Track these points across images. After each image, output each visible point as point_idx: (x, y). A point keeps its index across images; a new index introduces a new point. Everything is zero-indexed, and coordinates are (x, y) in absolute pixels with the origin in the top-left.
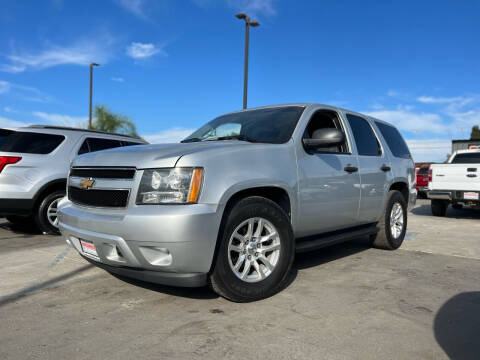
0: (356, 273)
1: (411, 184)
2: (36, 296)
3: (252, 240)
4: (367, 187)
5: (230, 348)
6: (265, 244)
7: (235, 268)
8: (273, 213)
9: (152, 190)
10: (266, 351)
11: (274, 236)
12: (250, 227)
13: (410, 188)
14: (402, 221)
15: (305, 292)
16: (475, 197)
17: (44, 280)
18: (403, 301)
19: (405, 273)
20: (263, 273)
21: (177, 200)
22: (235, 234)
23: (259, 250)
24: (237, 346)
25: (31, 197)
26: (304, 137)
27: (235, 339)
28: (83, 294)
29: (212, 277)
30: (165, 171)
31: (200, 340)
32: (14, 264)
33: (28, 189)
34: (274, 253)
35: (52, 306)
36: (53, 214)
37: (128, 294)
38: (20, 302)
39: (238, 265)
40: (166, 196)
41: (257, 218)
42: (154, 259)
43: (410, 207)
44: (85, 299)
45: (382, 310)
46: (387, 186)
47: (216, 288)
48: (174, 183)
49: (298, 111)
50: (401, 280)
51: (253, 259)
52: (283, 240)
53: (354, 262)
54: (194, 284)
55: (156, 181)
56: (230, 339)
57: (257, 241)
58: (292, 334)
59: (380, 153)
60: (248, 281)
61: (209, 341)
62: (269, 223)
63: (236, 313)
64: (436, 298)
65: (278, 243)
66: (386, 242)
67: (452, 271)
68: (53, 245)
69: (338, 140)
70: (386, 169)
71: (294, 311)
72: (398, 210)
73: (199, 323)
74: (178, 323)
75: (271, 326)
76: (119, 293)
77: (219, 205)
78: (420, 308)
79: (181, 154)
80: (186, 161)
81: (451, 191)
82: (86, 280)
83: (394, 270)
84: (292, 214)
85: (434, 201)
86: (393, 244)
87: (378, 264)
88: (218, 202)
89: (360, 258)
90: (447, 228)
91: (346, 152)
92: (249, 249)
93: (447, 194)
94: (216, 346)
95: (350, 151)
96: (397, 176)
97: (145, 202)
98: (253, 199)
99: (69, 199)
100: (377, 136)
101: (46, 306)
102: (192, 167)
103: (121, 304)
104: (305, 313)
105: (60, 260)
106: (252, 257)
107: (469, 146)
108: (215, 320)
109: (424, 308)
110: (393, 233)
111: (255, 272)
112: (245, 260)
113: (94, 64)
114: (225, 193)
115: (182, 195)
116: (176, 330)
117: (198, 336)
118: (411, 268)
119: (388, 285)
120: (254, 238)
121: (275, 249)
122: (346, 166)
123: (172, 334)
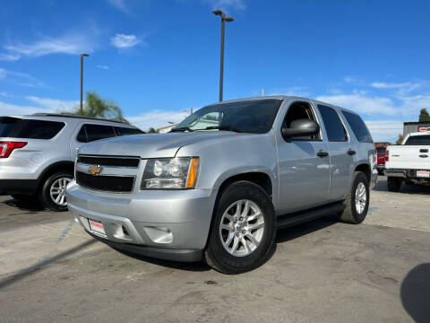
0: (328, 246)
1: (372, 165)
3: (240, 220)
5: (228, 317)
6: (251, 222)
7: (226, 244)
8: (258, 196)
9: (154, 176)
10: (258, 319)
11: (259, 216)
12: (238, 207)
13: (372, 169)
14: (365, 198)
15: (285, 264)
16: (426, 175)
17: (55, 254)
18: (371, 272)
19: (370, 246)
20: (249, 249)
21: (177, 186)
22: (225, 215)
23: (246, 228)
24: (233, 315)
25: (36, 178)
26: (283, 127)
27: (231, 308)
28: (91, 268)
29: (206, 253)
30: (166, 160)
31: (200, 309)
32: (25, 240)
33: (33, 170)
34: (259, 231)
35: (65, 278)
36: (56, 193)
37: (131, 267)
38: (37, 275)
39: (228, 241)
40: (168, 183)
41: (244, 200)
42: (156, 238)
43: (372, 185)
44: (93, 272)
45: (354, 280)
46: (353, 167)
47: (209, 262)
48: (174, 170)
49: (276, 104)
50: (366, 254)
51: (241, 236)
52: (266, 219)
53: (324, 236)
54: (191, 259)
55: (158, 169)
56: (226, 308)
57: (244, 220)
58: (280, 304)
59: (346, 139)
60: (237, 255)
61: (208, 310)
62: (253, 203)
63: (228, 284)
64: (400, 269)
65: (263, 222)
66: (352, 217)
67: (411, 244)
68: (57, 221)
69: (313, 130)
70: (351, 153)
71: (278, 282)
72: (361, 188)
73: (198, 292)
74: (179, 294)
75: (260, 296)
76: (123, 266)
77: (214, 190)
78: (387, 278)
79: (180, 146)
80: (184, 152)
81: (406, 170)
82: (91, 254)
83: (361, 243)
84: (273, 195)
85: (389, 178)
86: (357, 219)
87: (347, 237)
88: (212, 187)
89: (329, 232)
90: (402, 203)
91: (318, 139)
92: (237, 227)
93: (402, 172)
94: (215, 314)
95: (322, 138)
96: (361, 159)
97: (148, 187)
98: (241, 183)
99: (77, 183)
100: (344, 124)
101: (61, 278)
102: (190, 157)
103: (126, 276)
104: (288, 284)
105: (66, 235)
106: (240, 234)
107: (419, 127)
108: (211, 291)
109: (391, 279)
110: (357, 209)
111: (242, 247)
112: (234, 237)
113: (85, 55)
114: (218, 179)
115: (181, 181)
116: (178, 300)
117: (198, 305)
118: (375, 240)
119: (357, 257)
120: (242, 217)
121: (259, 227)
122: (318, 152)
123: (175, 304)
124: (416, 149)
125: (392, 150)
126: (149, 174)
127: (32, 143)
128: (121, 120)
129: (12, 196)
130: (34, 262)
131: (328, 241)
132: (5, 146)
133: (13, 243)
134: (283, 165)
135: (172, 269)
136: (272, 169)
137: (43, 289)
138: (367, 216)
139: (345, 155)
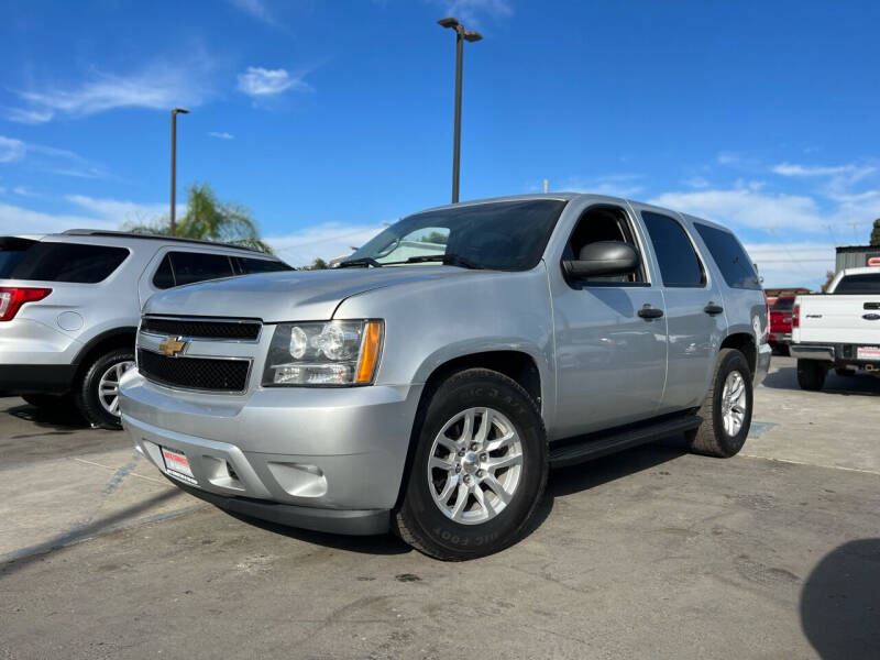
0: (659, 503)
1: (759, 336)
2: (81, 549)
3: (471, 449)
4: (680, 340)
6: (495, 454)
7: (440, 500)
8: (509, 399)
9: (290, 359)
11: (512, 441)
12: (468, 423)
13: (758, 342)
14: (743, 404)
15: (567, 541)
17: (96, 518)
18: (743, 557)
19: (748, 502)
20: (491, 507)
21: (337, 379)
22: (440, 438)
23: (485, 466)
24: (445, 646)
25: (68, 361)
26: (564, 258)
27: (442, 631)
28: (166, 546)
29: (399, 516)
30: (314, 326)
31: (380, 633)
32: (40, 488)
33: (62, 347)
34: (511, 471)
35: (112, 567)
36: (110, 392)
37: (249, 546)
38: (55, 561)
39: (446, 493)
40: (317, 372)
41: (480, 409)
42: (292, 487)
43: (759, 376)
44: (170, 554)
45: (707, 574)
46: (716, 340)
47: (407, 537)
48: (331, 347)
49: (552, 209)
50: (738, 519)
51: (474, 481)
52: (526, 447)
53: (655, 481)
54: (366, 530)
55: (298, 344)
56: (433, 631)
57: (480, 449)
58: (545, 623)
59: (703, 281)
60: (463, 522)
61: (394, 636)
62: (500, 415)
63: (443, 581)
64: (806, 551)
65: (520, 454)
66: (715, 442)
67: (835, 500)
68: (109, 450)
69: (626, 263)
70: (714, 311)
71: (548, 577)
72: (736, 384)
73: (378, 599)
74: (340, 600)
75: (507, 606)
76: (232, 543)
77: (413, 388)
78: (774, 570)
79: (343, 296)
80: (351, 309)
81: (835, 345)
82: (171, 518)
83: (728, 497)
84: (543, 398)
85: (802, 362)
86: (728, 447)
87: (701, 485)
88: (409, 381)
89: (667, 474)
90: (826, 415)
91: (641, 282)
92: (465, 464)
93: (827, 350)
94: (408, 644)
95: (649, 280)
96: (735, 323)
97: (279, 382)
98: (473, 374)
99: (140, 372)
100: (697, 250)
101: (101, 568)
102: (363, 320)
103: (235, 563)
104: (567, 582)
105: (124, 478)
106: (472, 477)
107: (868, 257)
108: (406, 595)
109: (784, 572)
110: (726, 427)
111: (476, 505)
112: (458, 485)
113: (179, 111)
114: (422, 365)
115: (344, 369)
116: (335, 615)
117: (376, 625)
118: (760, 492)
119: (717, 527)
120: (475, 443)
121: (513, 463)
122: (641, 308)
123: (329, 621)
124: (855, 303)
126: (279, 354)
127: (60, 291)
129: (25, 398)
130: (53, 534)
131: (662, 493)
132: (6, 297)
133: (15, 494)
134: (568, 336)
135: (331, 550)
136: (541, 346)
137: (62, 590)
138: (747, 440)
139: (700, 315)
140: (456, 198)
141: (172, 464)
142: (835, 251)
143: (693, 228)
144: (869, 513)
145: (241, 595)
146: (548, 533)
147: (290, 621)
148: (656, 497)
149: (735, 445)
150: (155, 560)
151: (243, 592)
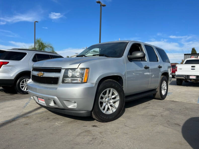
0: (148, 110)
1: (169, 73)
2: (19, 120)
3: (108, 97)
5: (102, 141)
6: (113, 99)
7: (101, 109)
8: (117, 86)
9: (68, 77)
11: (117, 96)
12: (108, 92)
13: (169, 75)
14: (166, 88)
15: (129, 118)
16: (194, 78)
17: (22, 114)
18: (168, 121)
19: (168, 109)
20: (112, 111)
21: (79, 82)
22: (101, 95)
23: (111, 101)
24: (105, 141)
26: (128, 55)
27: (103, 137)
28: (39, 120)
29: (92, 112)
30: (74, 69)
31: (89, 138)
32: (8, 107)
33: (12, 75)
35: (27, 124)
36: (22, 85)
37: (58, 119)
38: (14, 123)
39: (103, 107)
40: (74, 80)
41: (110, 88)
42: (69, 106)
43: (169, 82)
44: (40, 121)
45: (161, 125)
46: (160, 74)
47: (94, 117)
48: (77, 74)
49: (125, 44)
50: (166, 113)
52: (120, 97)
53: (147, 105)
54: (85, 115)
55: (70, 74)
56: (101, 137)
57: (110, 98)
58: (126, 135)
59: (158, 61)
60: (107, 114)
61: (93, 139)
62: (114, 90)
63: (103, 127)
64: (182, 120)
65: (119, 99)
66: (160, 97)
67: (187, 109)
68: (23, 99)
69: (142, 56)
70: (160, 67)
71: (126, 126)
72: (164, 84)
73: (88, 131)
74: (80, 131)
75: (117, 132)
76: (54, 119)
77: (96, 84)
78: (175, 124)
79: (80, 63)
80: (82, 66)
81: (185, 75)
82: (39, 113)
83: (164, 108)
84: (124, 86)
85: (177, 79)
86: (162, 97)
87: (157, 106)
88: (95, 82)
89: (150, 103)
90: (183, 91)
91: (145, 61)
92: (107, 101)
93: (183, 76)
94: (96, 140)
95: (146, 60)
96: (164, 70)
97: (65, 82)
98: (109, 81)
99: (32, 80)
100: (156, 54)
101: (25, 124)
102: (85, 68)
103: (55, 123)
104: (130, 127)
105: (27, 105)
106: (108, 104)
107: (191, 56)
108: (94, 130)
109: (177, 124)
110: (162, 93)
111: (109, 110)
112: (105, 105)
113: (36, 22)
114: (98, 78)
115: (81, 79)
116: (79, 134)
117: (89, 136)
118: (171, 107)
119: (162, 115)
120: (109, 96)
121: (117, 101)
122: (145, 66)
123: (78, 136)
124: (189, 66)
125: (178, 66)
126: (66, 76)
127: (11, 62)
128: (53, 52)
129: (2, 87)
130: (12, 117)
133: (3, 108)
134: (128, 73)
135: (76, 120)
136: (123, 74)
137: (16, 129)
138: (167, 96)
139: (157, 68)
140: (100, 42)
141: (40, 101)
142: (184, 55)
143: (155, 49)
144: (195, 112)
145: (57, 130)
146: (125, 116)
147: (69, 136)
148: (148, 108)
149: (164, 97)
150: (37, 123)
151: (58, 129)
